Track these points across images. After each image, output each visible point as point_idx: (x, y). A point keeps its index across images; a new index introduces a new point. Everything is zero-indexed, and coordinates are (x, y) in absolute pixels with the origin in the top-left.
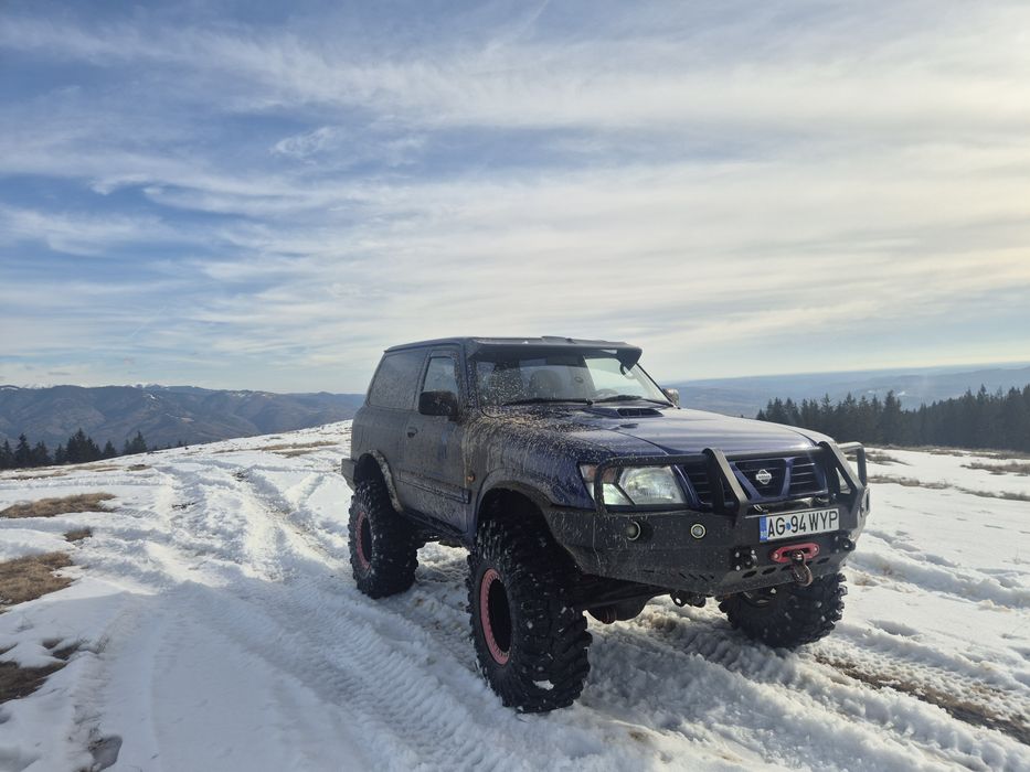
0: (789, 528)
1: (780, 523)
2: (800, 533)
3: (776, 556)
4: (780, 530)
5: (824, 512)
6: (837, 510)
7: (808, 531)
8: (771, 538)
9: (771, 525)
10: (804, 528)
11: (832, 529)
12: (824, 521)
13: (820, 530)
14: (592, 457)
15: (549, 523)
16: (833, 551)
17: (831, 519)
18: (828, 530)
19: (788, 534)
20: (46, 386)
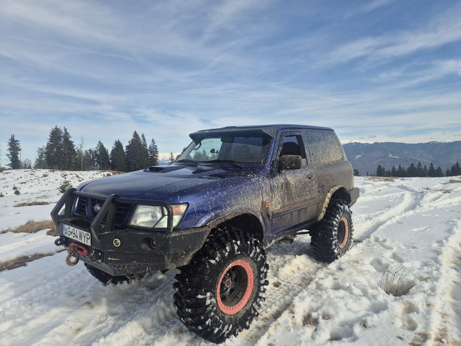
0: (72, 234)
1: (69, 230)
4: (69, 233)
6: (90, 234)
7: (79, 240)
11: (88, 244)
13: (83, 241)
17: (87, 238)
19: (72, 237)
20: (450, 141)
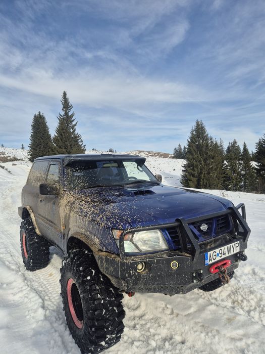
0: (218, 256)
1: (215, 254)
2: (223, 257)
3: (212, 270)
4: (214, 257)
5: (233, 244)
6: (239, 242)
7: (227, 255)
8: (211, 262)
9: (210, 256)
10: (225, 254)
11: (237, 252)
12: (233, 248)
13: (232, 253)
14: (119, 225)
15: (97, 261)
16: (237, 261)
17: (236, 247)
18: (235, 252)
19: (218, 258)
